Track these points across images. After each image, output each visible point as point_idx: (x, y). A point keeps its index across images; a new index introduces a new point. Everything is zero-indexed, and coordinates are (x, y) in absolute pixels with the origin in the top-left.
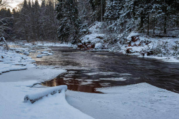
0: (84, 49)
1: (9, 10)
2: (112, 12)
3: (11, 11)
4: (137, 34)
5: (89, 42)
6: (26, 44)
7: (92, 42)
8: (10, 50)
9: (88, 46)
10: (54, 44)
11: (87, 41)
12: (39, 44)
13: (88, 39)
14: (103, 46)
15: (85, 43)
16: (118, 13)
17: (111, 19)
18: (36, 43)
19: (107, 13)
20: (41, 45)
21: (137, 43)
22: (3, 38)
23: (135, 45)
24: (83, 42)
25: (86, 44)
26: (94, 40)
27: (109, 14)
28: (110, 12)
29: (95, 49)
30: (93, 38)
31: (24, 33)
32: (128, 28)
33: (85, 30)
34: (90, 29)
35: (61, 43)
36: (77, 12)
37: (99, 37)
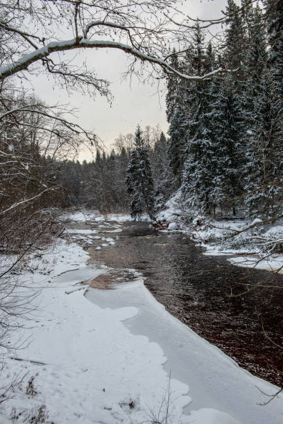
1: (78, 162)
3: (81, 163)
4: (203, 217)
7: (167, 220)
9: (163, 225)
11: (162, 219)
13: (163, 216)
14: (178, 226)
15: (159, 222)
21: (203, 228)
23: (201, 230)
25: (161, 223)
29: (169, 230)
30: (169, 215)
33: (160, 205)
34: (166, 204)
36: (151, 182)
37: (176, 214)
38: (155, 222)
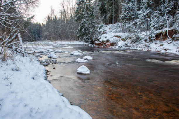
0: (102, 47)
2: (129, 13)
3: (41, 24)
5: (108, 41)
7: (110, 40)
9: (107, 44)
11: (105, 39)
12: (59, 42)
13: (106, 38)
14: (126, 44)
15: (103, 42)
16: (136, 14)
17: (128, 19)
18: (57, 42)
19: (125, 14)
24: (101, 40)
25: (105, 42)
26: (113, 38)
27: (127, 15)
28: (128, 13)
29: (119, 47)
35: (80, 42)
36: (93, 15)
37: (117, 36)
38: (99, 42)
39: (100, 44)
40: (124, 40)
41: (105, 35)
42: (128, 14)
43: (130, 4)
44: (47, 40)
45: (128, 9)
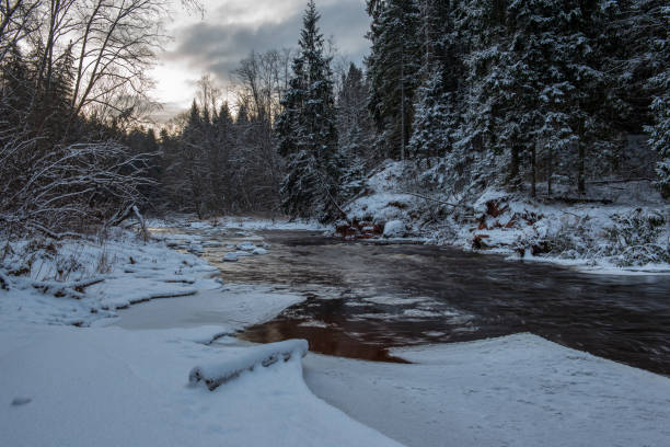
0: (353, 236)
1: (151, 132)
2: (431, 135)
3: (158, 136)
4: (502, 194)
5: (368, 219)
6: (193, 225)
7: (375, 217)
8: (151, 241)
9: (365, 228)
10: (270, 223)
11: (361, 214)
12: (231, 223)
13: (364, 209)
14: (407, 228)
15: (356, 221)
16: (448, 136)
17: (428, 154)
18: (221, 220)
19: (418, 137)
20: (236, 225)
21: (504, 219)
22: (135, 208)
23: (498, 226)
24: (350, 216)
25: (360, 223)
26: (383, 211)
27: (424, 140)
28: (425, 135)
29: (385, 236)
30: (380, 205)
31: (189, 193)
32: (477, 177)
33: (355, 184)
34: (371, 182)
35: (290, 222)
36: (333, 135)
37: (396, 204)
38: (345, 223)
39: (345, 227)
40: (415, 216)
41: (362, 201)
42: (428, 139)
43: (436, 107)
44: (185, 212)
45: (427, 123)
